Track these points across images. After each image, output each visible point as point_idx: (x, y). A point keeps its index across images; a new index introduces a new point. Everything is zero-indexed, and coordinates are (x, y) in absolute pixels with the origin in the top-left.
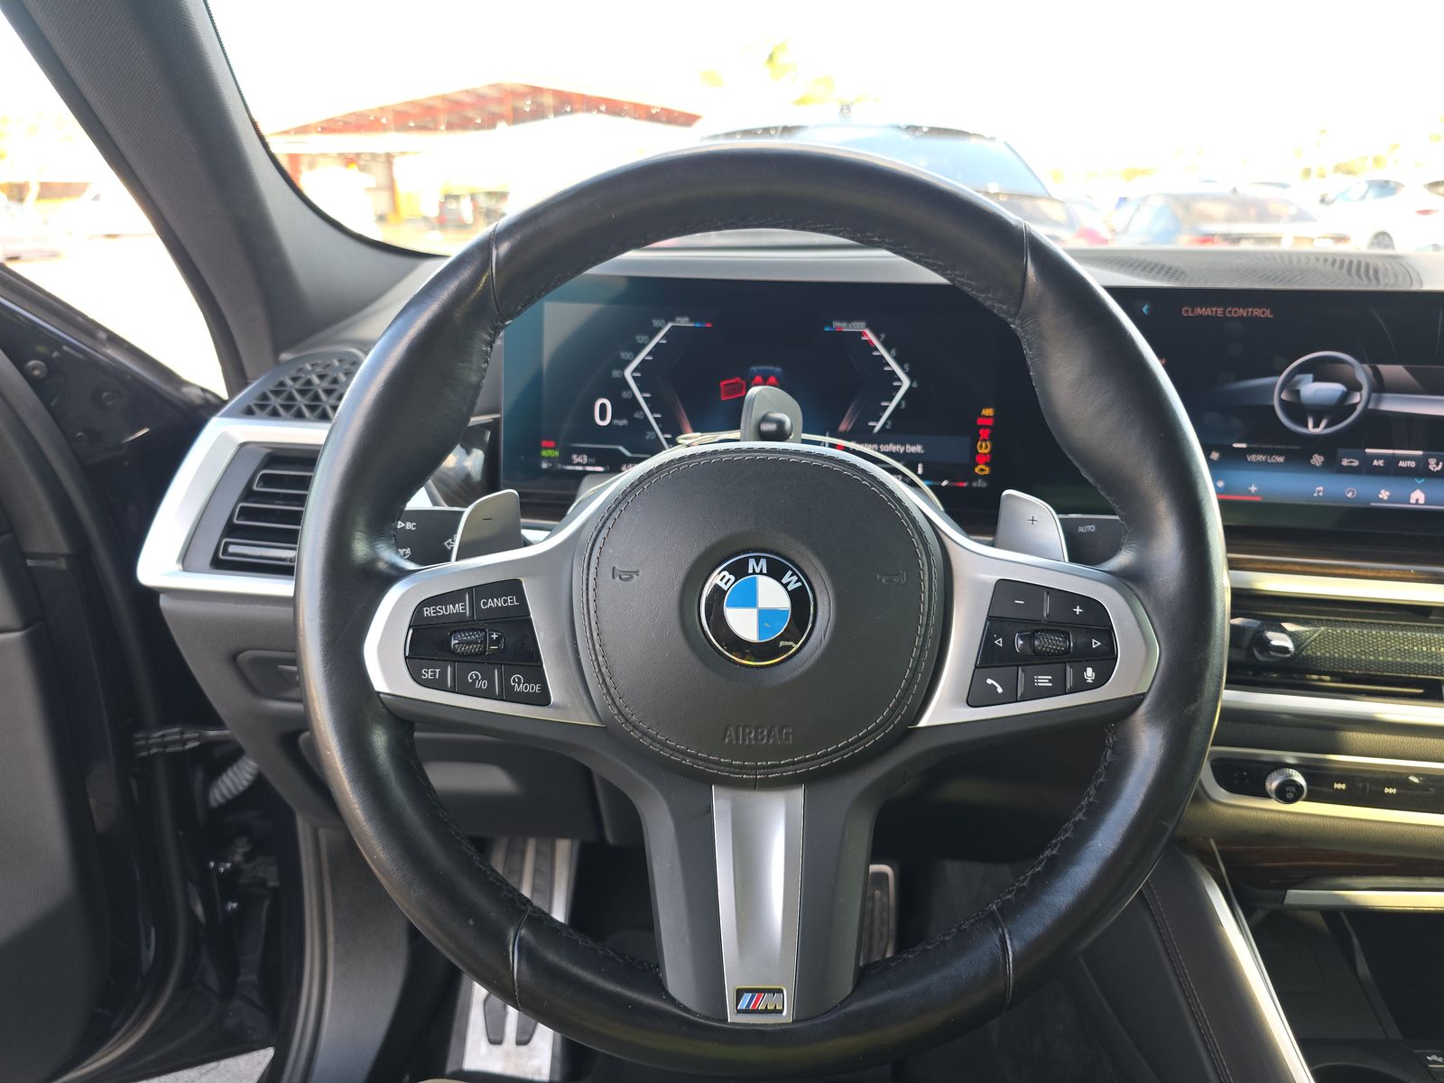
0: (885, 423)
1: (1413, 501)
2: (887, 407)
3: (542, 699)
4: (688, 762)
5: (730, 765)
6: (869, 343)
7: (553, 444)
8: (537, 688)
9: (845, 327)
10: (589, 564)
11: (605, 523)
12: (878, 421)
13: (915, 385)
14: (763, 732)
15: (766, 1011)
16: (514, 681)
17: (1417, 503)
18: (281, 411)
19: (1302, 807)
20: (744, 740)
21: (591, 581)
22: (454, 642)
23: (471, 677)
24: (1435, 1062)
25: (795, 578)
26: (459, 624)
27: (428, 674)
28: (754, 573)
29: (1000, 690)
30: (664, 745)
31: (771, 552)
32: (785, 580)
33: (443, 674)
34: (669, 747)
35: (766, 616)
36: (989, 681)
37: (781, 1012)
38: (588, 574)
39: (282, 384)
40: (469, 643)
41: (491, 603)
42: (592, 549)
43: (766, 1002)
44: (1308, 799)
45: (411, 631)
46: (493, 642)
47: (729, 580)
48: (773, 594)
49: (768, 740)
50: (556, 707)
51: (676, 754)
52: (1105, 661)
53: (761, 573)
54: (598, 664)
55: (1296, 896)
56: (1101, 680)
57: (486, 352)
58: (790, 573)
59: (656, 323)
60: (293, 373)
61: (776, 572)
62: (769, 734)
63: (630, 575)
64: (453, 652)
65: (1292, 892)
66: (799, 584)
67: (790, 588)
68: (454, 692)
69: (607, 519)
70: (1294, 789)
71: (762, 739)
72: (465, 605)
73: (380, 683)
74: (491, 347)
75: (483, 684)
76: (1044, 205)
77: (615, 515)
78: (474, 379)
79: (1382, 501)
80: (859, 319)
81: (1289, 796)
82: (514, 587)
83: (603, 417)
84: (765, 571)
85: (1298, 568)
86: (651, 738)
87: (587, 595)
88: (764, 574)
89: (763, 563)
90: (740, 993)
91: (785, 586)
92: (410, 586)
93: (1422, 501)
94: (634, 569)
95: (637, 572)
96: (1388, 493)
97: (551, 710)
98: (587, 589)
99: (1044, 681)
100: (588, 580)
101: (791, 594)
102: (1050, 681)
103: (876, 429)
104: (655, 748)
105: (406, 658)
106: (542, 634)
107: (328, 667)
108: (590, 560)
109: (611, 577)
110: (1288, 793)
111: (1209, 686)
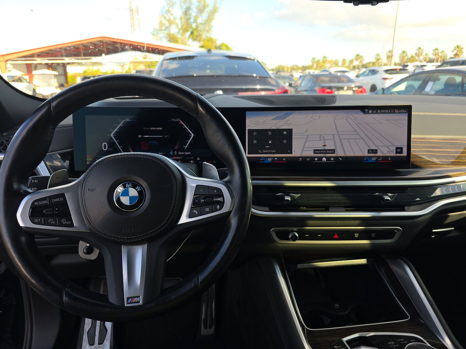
0: (188, 146)
1: (323, 160)
2: (188, 142)
3: (72, 225)
4: (112, 238)
5: (124, 238)
6: (181, 124)
7: (90, 156)
8: (70, 223)
9: (174, 120)
10: (82, 188)
11: (86, 176)
12: (186, 146)
13: (195, 136)
14: (132, 229)
15: (135, 302)
16: (63, 221)
17: (324, 161)
18: (2, 151)
19: (298, 242)
20: (127, 232)
21: (83, 192)
22: (44, 211)
23: (50, 221)
24: (337, 306)
25: (139, 188)
26: (45, 207)
27: (36, 221)
28: (128, 187)
29: (197, 213)
30: (105, 235)
31: (133, 181)
32: (136, 189)
33: (41, 220)
34: (106, 235)
35: (131, 198)
36: (194, 211)
37: (140, 302)
38: (82, 190)
39: (3, 142)
40: (49, 211)
41: (55, 200)
42: (83, 184)
43: (136, 300)
44: (299, 240)
45: (31, 209)
46: (56, 211)
47: (121, 189)
48: (133, 192)
49: (134, 231)
50: (75, 227)
51: (109, 237)
52: (222, 204)
53: (130, 187)
54: (86, 214)
55: (300, 266)
56: (221, 208)
57: (52, 131)
58: (138, 186)
59: (120, 120)
60: (6, 139)
61: (134, 187)
62: (134, 230)
63: (94, 190)
64: (44, 214)
65: (298, 265)
66: (141, 189)
67: (138, 190)
68: (45, 225)
69: (87, 175)
70: (295, 237)
71: (132, 231)
72: (47, 201)
73: (21, 224)
74: (54, 130)
75: (54, 222)
76: (269, 79)
77: (89, 174)
78: (49, 139)
79: (316, 161)
80: (178, 118)
81: (294, 239)
82: (62, 195)
83: (105, 148)
84: (131, 186)
85: (293, 179)
86: (101, 233)
87: (82, 196)
88: (131, 187)
89: (130, 184)
90: (128, 298)
91: (137, 190)
92: (30, 197)
93: (325, 160)
94: (94, 188)
95: (95, 189)
96: (317, 159)
97: (74, 228)
98: (82, 194)
99: (207, 210)
100: (82, 192)
101: (138, 192)
102: (209, 210)
103: (186, 148)
104: (103, 236)
105: (29, 217)
106: (71, 208)
107: (6, 220)
108: (82, 186)
109: (88, 190)
110: (294, 238)
111: (247, 208)
